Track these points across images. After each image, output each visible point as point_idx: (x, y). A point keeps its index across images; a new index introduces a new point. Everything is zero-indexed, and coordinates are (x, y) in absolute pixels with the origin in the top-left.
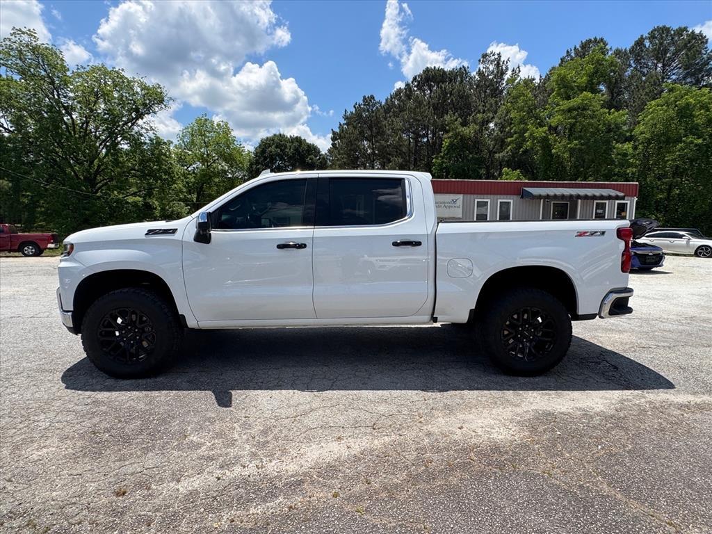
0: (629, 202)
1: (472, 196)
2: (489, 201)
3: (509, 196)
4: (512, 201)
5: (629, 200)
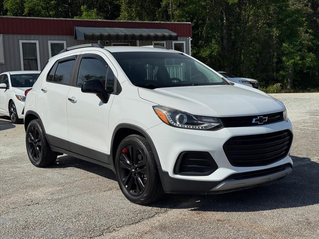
1: (15, 36)
2: (37, 42)
4: (64, 42)
5: (184, 41)
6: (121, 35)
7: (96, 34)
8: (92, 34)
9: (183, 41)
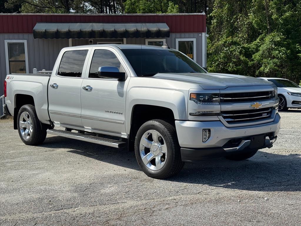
0: (194, 40)
3: (21, 35)
4: (25, 42)
5: (195, 38)
6: (86, 31)
7: (51, 31)
8: (45, 30)
9: (193, 38)
